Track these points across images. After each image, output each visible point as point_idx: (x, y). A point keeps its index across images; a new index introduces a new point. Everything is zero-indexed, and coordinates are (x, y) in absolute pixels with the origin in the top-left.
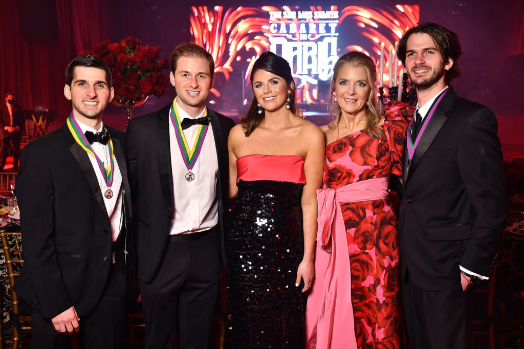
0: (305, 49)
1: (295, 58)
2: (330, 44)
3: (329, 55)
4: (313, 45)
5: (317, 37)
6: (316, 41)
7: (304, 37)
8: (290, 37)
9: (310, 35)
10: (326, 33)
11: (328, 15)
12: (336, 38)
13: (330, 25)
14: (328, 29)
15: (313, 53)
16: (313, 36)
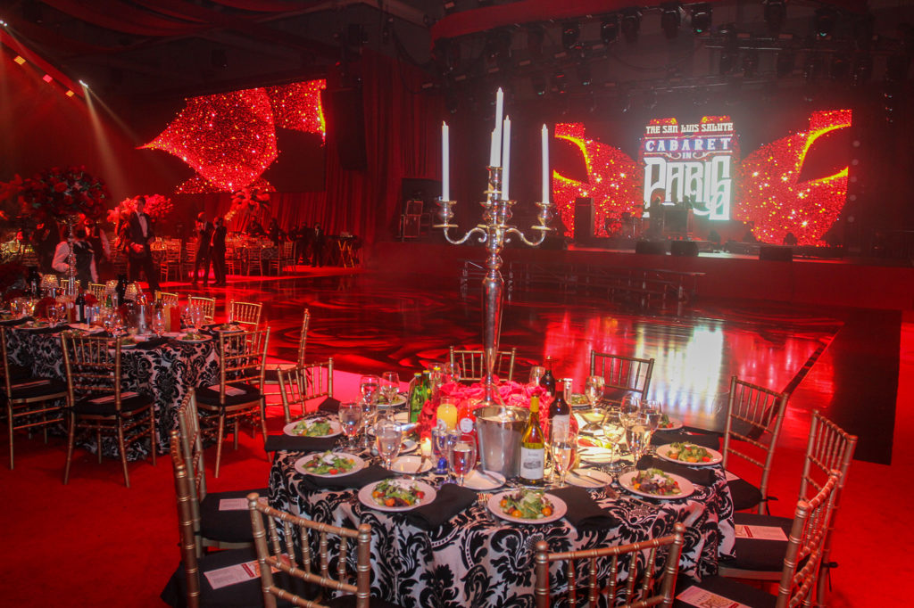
0: (689, 171)
1: (675, 182)
2: (721, 165)
3: (720, 178)
4: (698, 165)
5: (704, 155)
6: (702, 161)
7: (689, 156)
8: (670, 156)
9: (695, 153)
10: (716, 150)
11: (719, 127)
12: (729, 157)
13: (722, 140)
14: (718, 145)
15: (698, 176)
16: (699, 153)
